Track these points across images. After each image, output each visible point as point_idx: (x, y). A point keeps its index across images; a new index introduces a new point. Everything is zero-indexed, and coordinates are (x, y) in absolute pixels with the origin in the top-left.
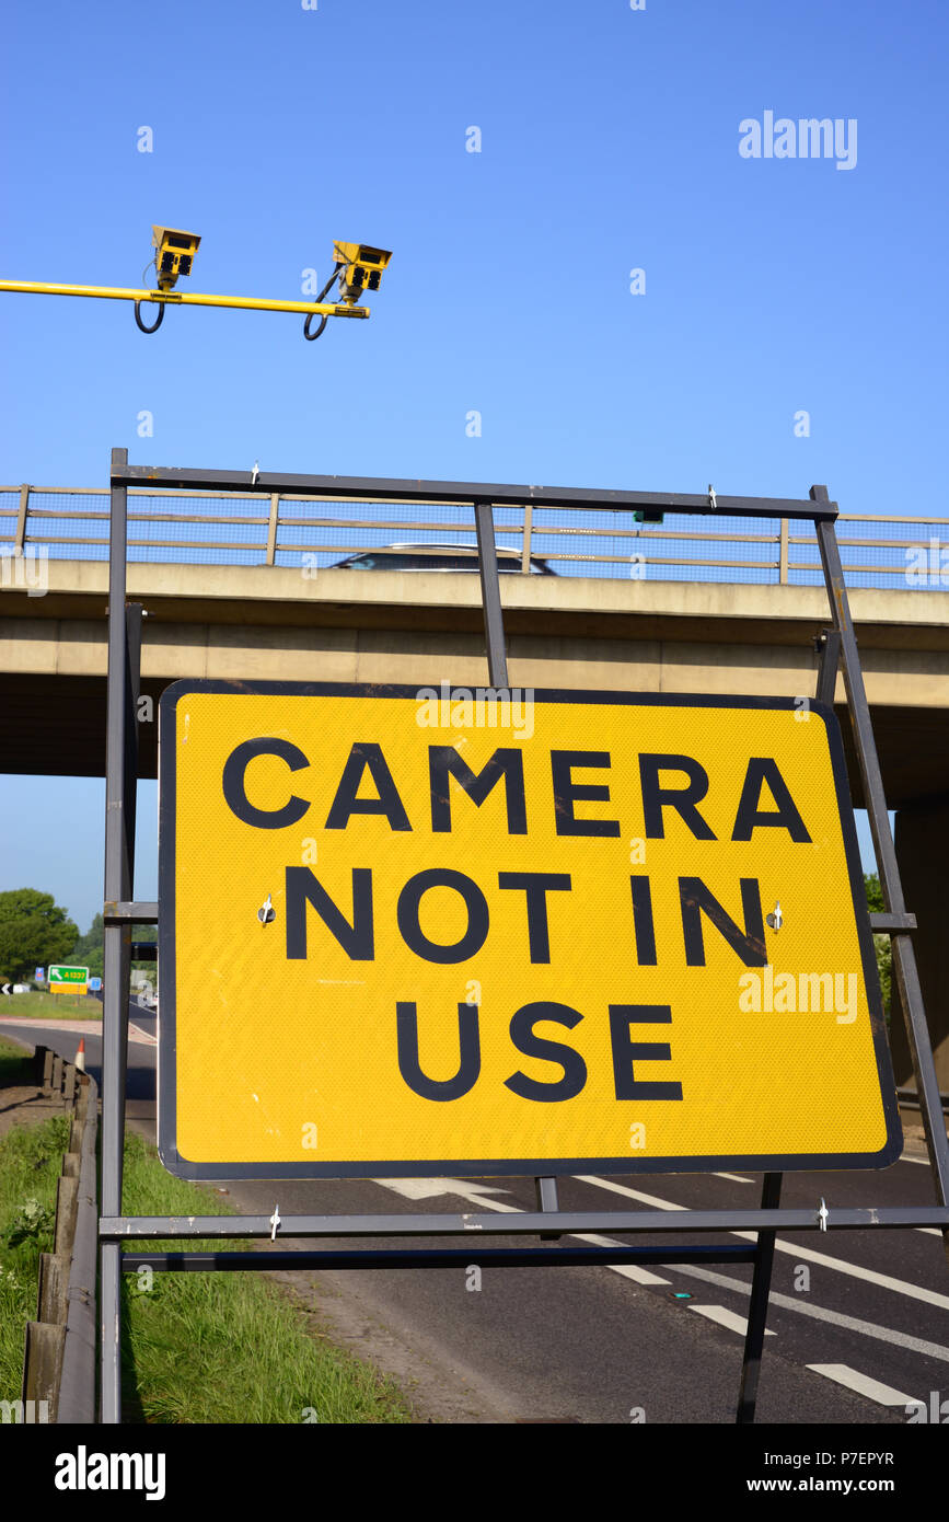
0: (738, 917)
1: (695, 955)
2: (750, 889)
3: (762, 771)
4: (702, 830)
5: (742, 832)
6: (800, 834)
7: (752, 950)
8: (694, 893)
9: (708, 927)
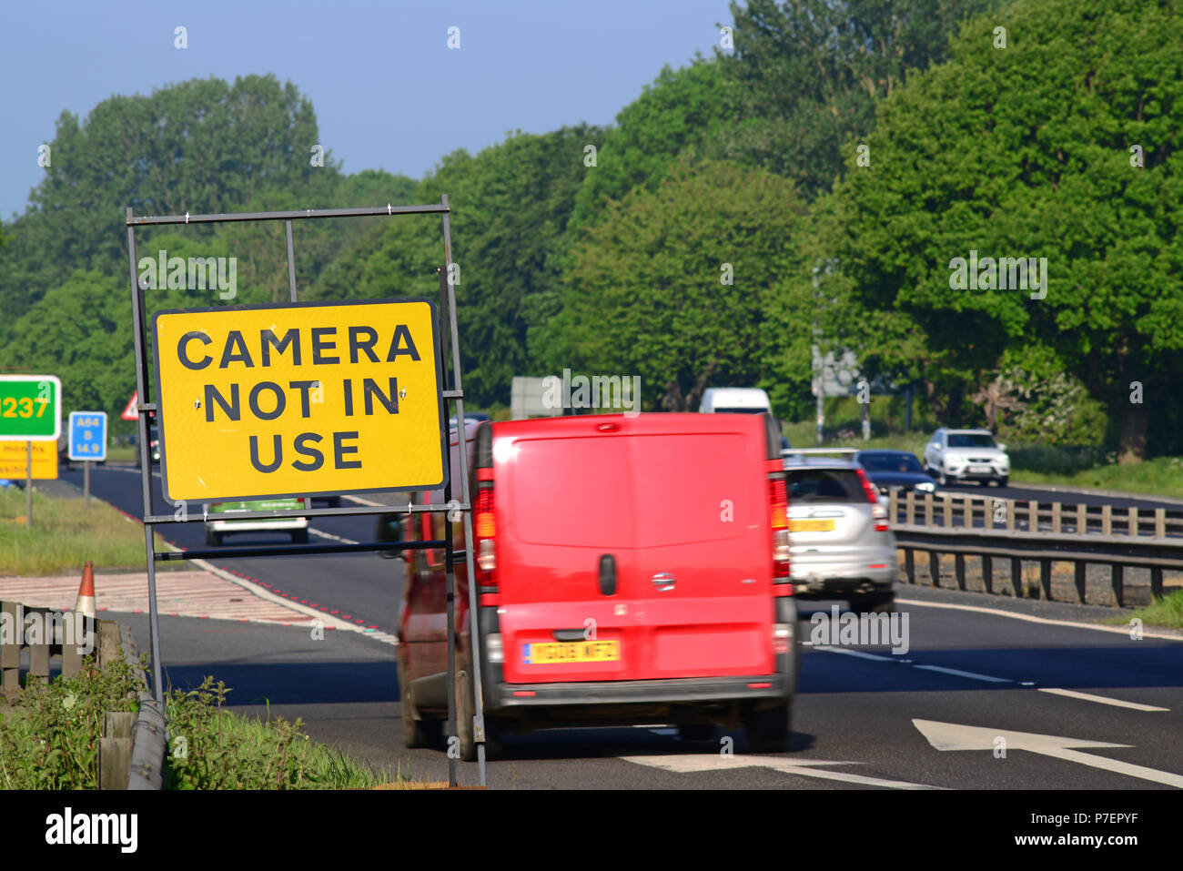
0: (388, 395)
1: (369, 411)
2: (393, 382)
3: (402, 330)
4: (374, 358)
5: (391, 358)
6: (416, 357)
7: (392, 408)
8: (370, 385)
9: (375, 399)
